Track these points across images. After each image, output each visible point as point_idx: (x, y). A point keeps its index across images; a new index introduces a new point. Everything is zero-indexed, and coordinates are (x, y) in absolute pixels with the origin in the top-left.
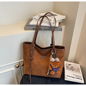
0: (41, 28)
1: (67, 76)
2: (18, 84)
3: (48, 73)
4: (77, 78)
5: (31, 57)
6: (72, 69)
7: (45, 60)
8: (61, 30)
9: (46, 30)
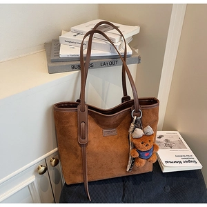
0: (91, 62)
1: (167, 162)
3: (129, 166)
4: (187, 162)
5: (84, 138)
6: (168, 144)
7: (118, 138)
8: (139, 60)
9: (103, 65)
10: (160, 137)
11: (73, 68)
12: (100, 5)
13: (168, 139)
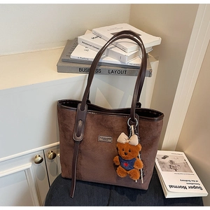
1: (171, 186)
2: (41, 205)
4: (192, 187)
8: (150, 74)
9: (111, 73)
10: (164, 158)
11: (81, 70)
13: (173, 160)
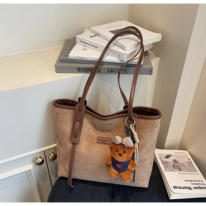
1: (175, 187)
4: (197, 188)
8: (150, 72)
9: (110, 71)
11: (79, 70)
12: (131, 5)
13: (177, 159)
